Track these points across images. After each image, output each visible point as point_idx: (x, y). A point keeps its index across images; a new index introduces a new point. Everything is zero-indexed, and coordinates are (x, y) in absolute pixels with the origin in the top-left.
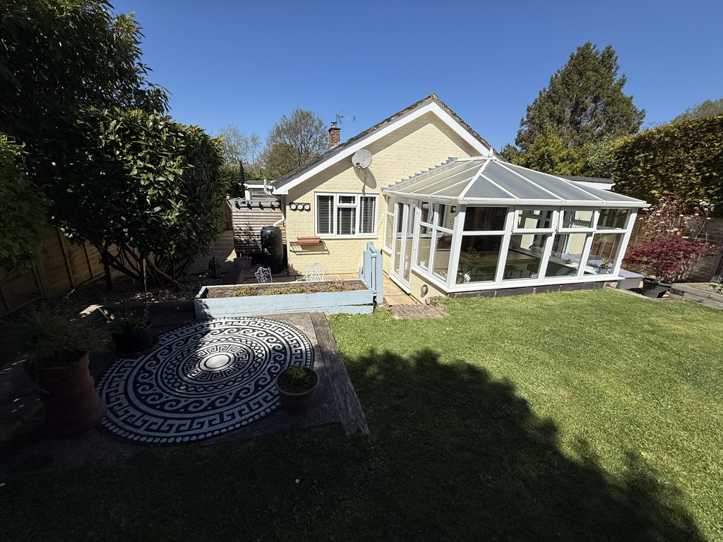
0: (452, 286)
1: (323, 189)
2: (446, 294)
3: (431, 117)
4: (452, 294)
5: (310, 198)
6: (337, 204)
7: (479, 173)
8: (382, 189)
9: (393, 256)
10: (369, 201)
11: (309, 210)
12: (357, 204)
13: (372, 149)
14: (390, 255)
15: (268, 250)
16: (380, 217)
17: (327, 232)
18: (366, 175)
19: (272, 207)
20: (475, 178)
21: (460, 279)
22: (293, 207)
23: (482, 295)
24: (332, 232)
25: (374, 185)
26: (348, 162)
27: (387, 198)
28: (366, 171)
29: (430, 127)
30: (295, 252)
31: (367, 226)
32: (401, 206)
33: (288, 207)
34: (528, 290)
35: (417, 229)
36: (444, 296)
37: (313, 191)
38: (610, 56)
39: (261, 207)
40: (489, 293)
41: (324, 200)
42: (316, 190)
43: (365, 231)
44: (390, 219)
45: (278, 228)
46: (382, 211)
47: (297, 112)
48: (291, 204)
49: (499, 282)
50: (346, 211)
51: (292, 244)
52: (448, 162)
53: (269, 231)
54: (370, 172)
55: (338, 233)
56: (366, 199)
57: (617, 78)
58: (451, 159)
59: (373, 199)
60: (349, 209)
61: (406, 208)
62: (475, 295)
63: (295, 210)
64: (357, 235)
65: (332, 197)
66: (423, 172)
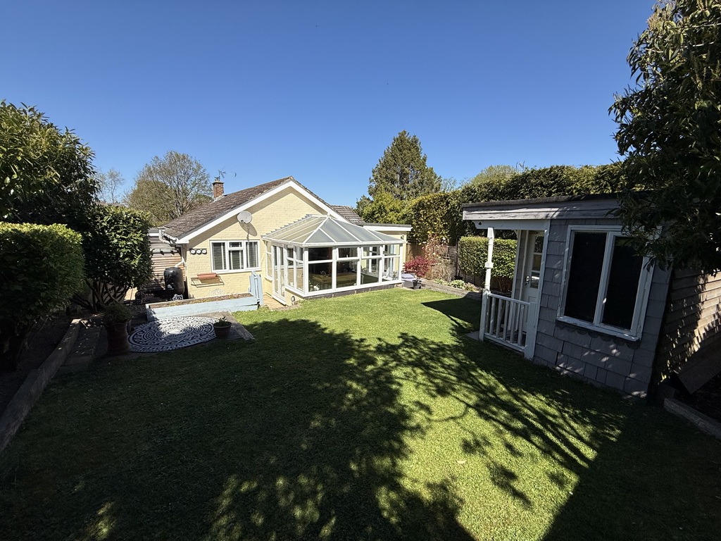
0: (307, 293)
1: (217, 238)
2: (304, 298)
3: (291, 190)
4: (307, 298)
5: (207, 245)
6: (228, 248)
7: (319, 228)
8: (262, 236)
9: (273, 282)
10: (253, 246)
11: (206, 253)
12: (243, 247)
13: (252, 210)
14: (271, 282)
15: (172, 285)
16: (261, 255)
17: (222, 268)
18: (248, 227)
19: (172, 252)
20: (315, 231)
21: (311, 289)
22: (193, 252)
23: (325, 297)
24: (225, 268)
25: (255, 234)
26: (234, 219)
27: (266, 242)
28: (249, 225)
29: (291, 195)
30: (195, 285)
31: (253, 262)
32: (275, 247)
33: (188, 252)
34: (352, 292)
35: (286, 263)
36: (302, 299)
37: (208, 240)
38: (416, 142)
39: (162, 253)
40: (330, 296)
41: (217, 246)
42: (210, 239)
43: (252, 266)
44: (269, 257)
45: (179, 268)
46: (262, 252)
47: (171, 153)
48: (190, 250)
49: (334, 289)
50: (236, 252)
51: (193, 279)
52: (306, 217)
53: (172, 271)
54: (251, 225)
55: (230, 269)
56: (251, 243)
57: (422, 156)
58: (308, 215)
59: (256, 243)
60: (238, 251)
61: (278, 249)
62: (320, 297)
63: (195, 253)
64: (245, 269)
65: (224, 244)
66: (290, 224)
